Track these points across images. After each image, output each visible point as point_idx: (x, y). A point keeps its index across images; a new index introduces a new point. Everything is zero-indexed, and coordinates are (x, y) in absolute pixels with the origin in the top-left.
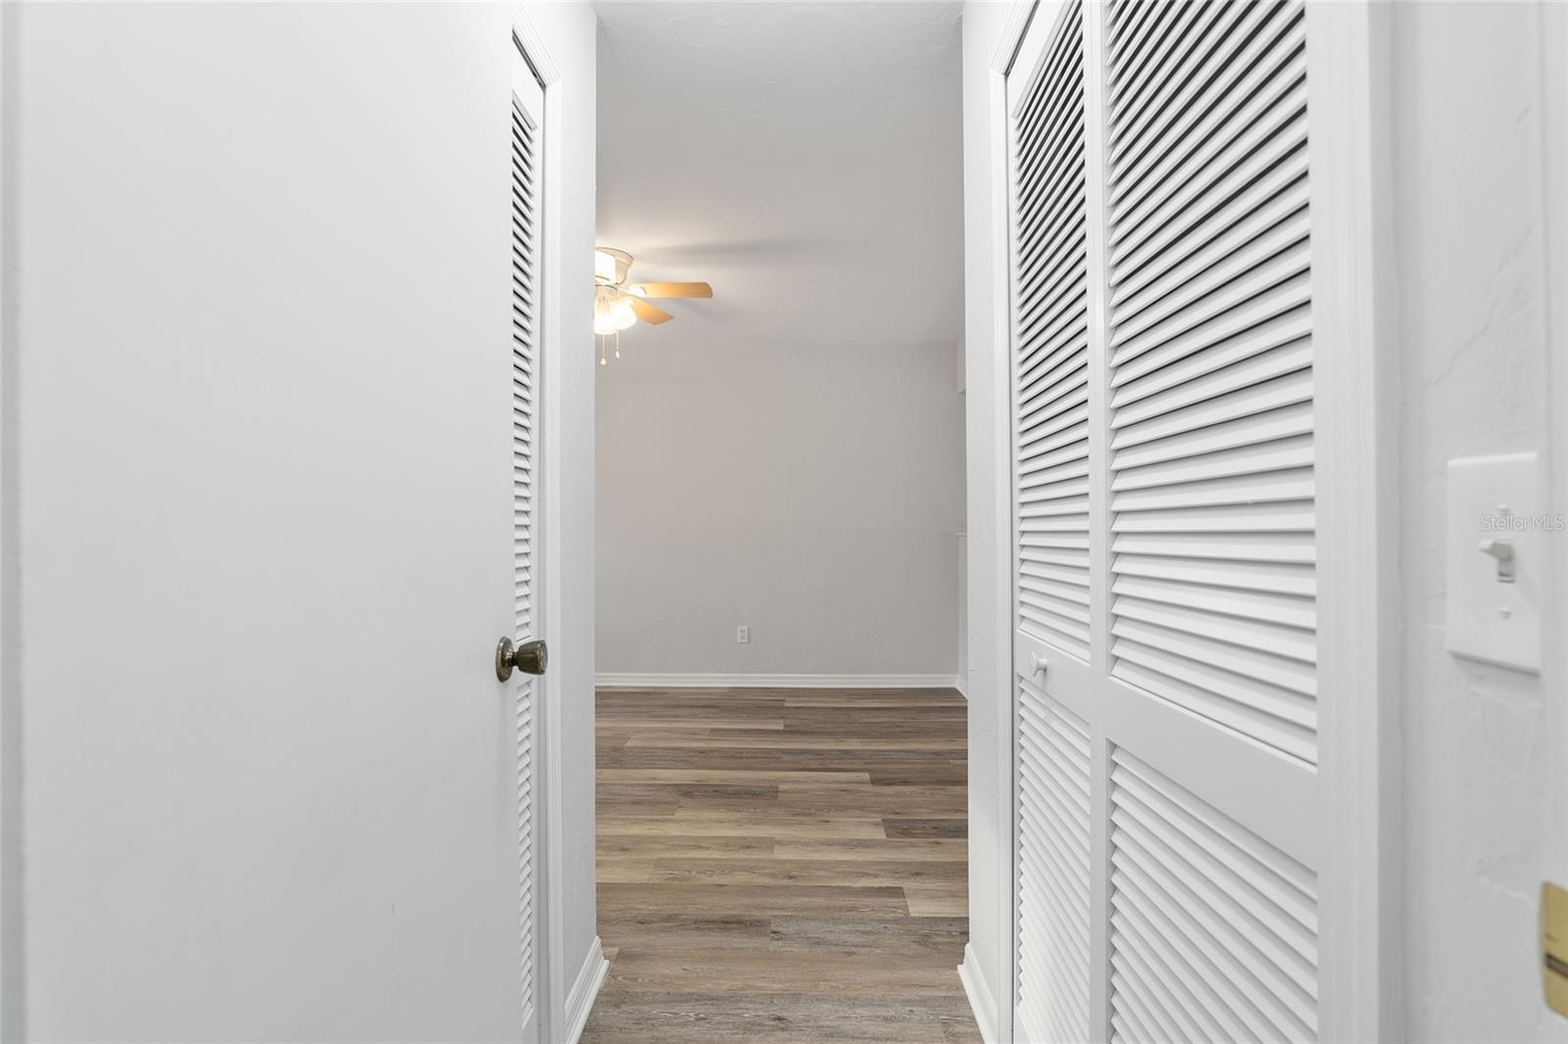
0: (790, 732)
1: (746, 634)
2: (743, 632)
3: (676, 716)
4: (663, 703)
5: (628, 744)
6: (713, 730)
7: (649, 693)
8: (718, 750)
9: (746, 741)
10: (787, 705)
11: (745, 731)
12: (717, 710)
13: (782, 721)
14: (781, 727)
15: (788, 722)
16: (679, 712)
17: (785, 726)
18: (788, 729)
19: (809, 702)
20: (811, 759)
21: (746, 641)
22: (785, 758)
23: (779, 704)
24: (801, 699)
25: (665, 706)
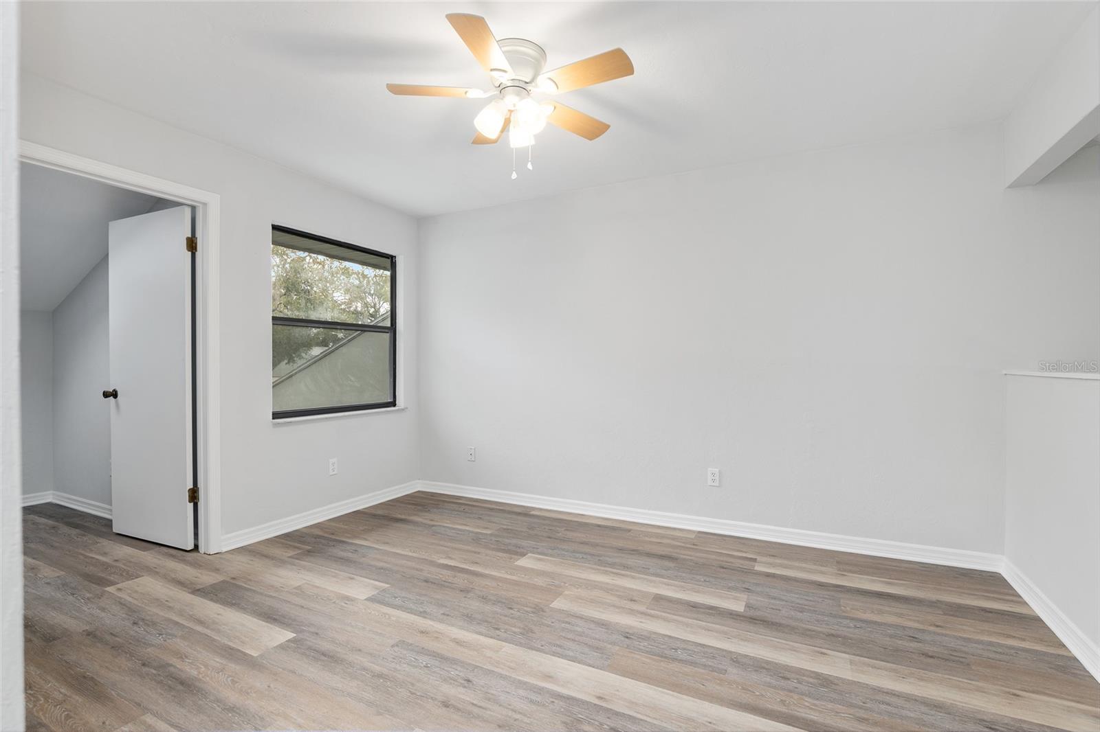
0: (753, 620)
1: (717, 478)
2: (713, 474)
3: (626, 567)
4: (620, 544)
5: (557, 604)
6: (658, 598)
7: (613, 529)
8: (647, 637)
9: (687, 625)
10: (758, 568)
11: (694, 606)
12: (671, 564)
13: (744, 596)
14: (739, 607)
15: (756, 600)
16: (632, 561)
17: (748, 606)
18: (751, 613)
19: (786, 567)
20: (770, 686)
21: (717, 484)
22: (734, 673)
23: (747, 564)
24: (778, 561)
25: (621, 550)
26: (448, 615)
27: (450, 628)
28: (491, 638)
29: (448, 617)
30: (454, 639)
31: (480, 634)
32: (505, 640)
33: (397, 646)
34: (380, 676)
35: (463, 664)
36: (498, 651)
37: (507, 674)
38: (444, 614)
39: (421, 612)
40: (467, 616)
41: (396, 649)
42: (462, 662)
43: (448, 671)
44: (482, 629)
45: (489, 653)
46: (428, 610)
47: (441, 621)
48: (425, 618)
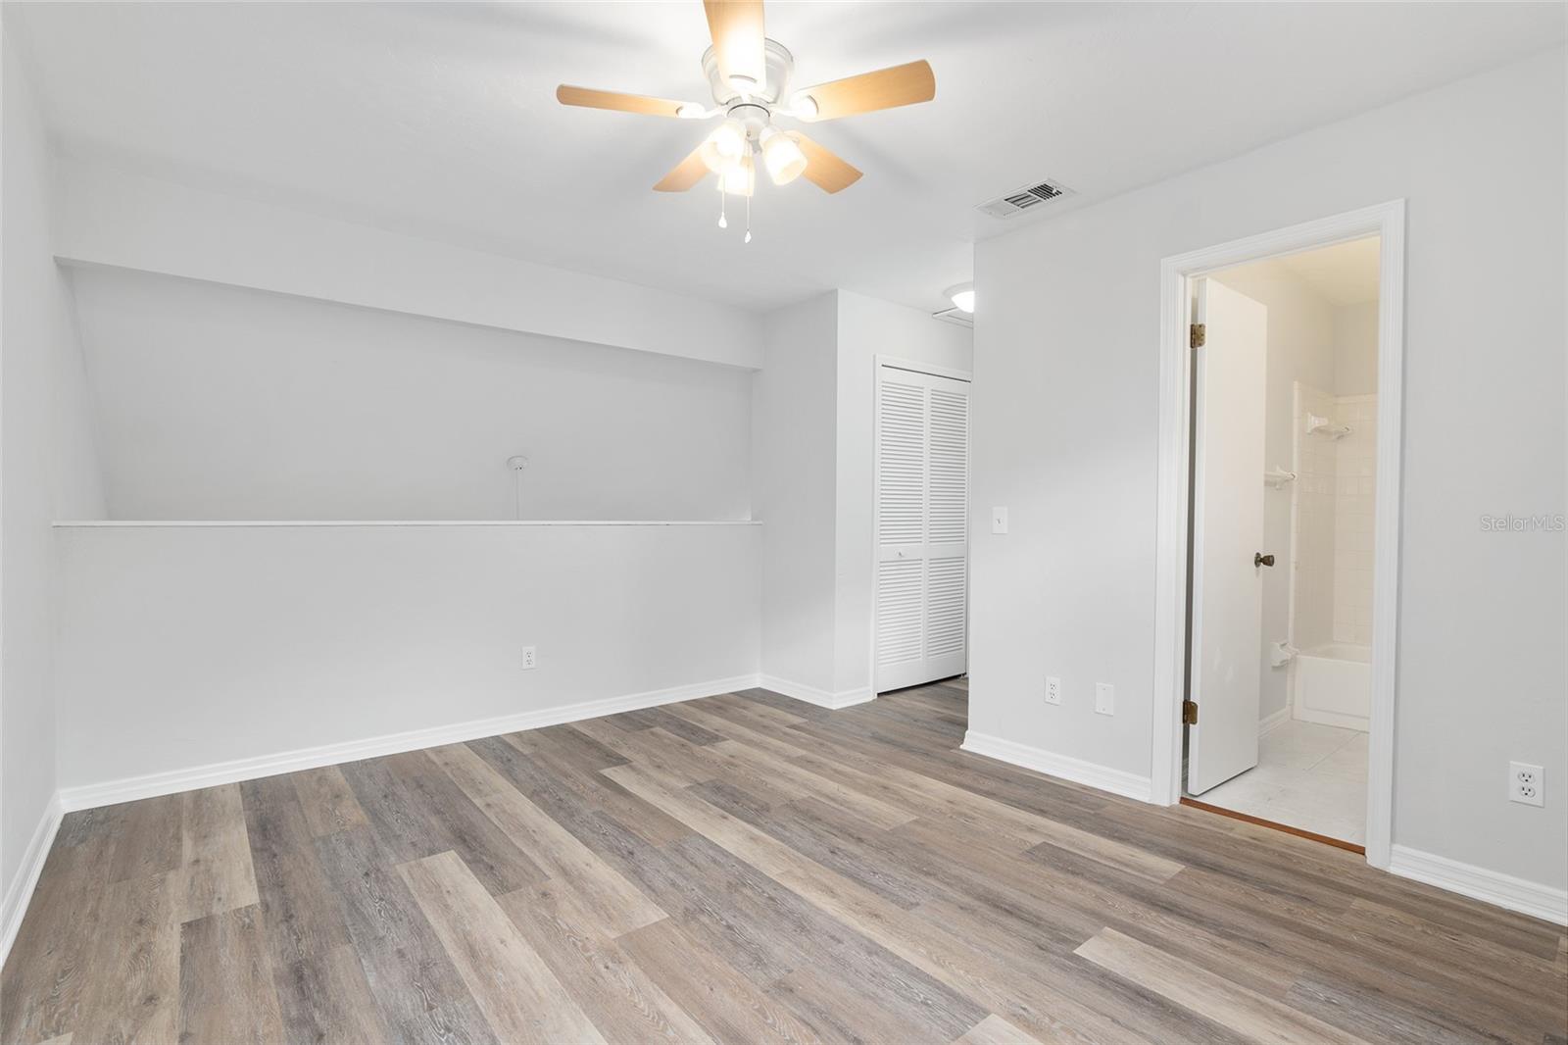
26: (832, 937)
27: (835, 914)
28: (786, 889)
29: (833, 933)
30: (834, 897)
31: (797, 897)
32: (770, 881)
33: (912, 904)
34: (927, 874)
35: (834, 868)
36: (788, 872)
37: (791, 849)
38: (840, 942)
39: (877, 954)
40: (803, 928)
41: (913, 900)
42: (833, 869)
43: (851, 864)
44: (792, 903)
45: (799, 872)
46: (863, 956)
47: (846, 929)
48: (870, 941)
